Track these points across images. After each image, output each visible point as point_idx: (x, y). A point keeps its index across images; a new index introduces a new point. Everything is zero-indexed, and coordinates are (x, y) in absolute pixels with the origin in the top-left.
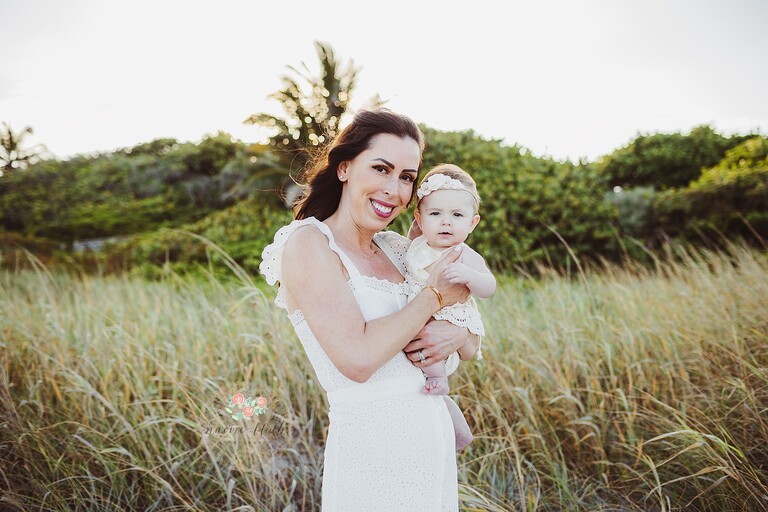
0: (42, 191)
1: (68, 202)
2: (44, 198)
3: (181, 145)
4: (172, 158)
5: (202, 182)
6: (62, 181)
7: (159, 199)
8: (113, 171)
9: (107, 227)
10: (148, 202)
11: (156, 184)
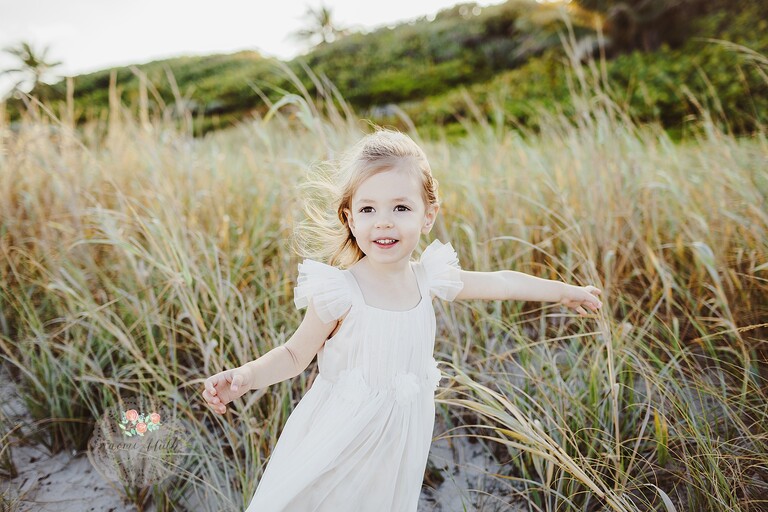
0: (347, 60)
1: (370, 70)
2: (350, 68)
3: (483, 8)
4: (473, 22)
5: (499, 44)
6: (365, 51)
7: (456, 63)
8: (413, 38)
9: (406, 93)
10: (445, 67)
11: (455, 48)
